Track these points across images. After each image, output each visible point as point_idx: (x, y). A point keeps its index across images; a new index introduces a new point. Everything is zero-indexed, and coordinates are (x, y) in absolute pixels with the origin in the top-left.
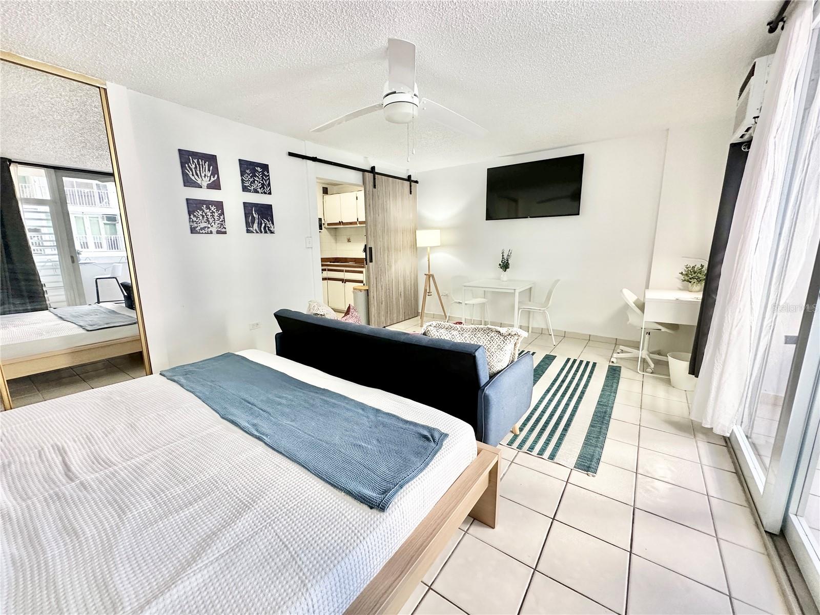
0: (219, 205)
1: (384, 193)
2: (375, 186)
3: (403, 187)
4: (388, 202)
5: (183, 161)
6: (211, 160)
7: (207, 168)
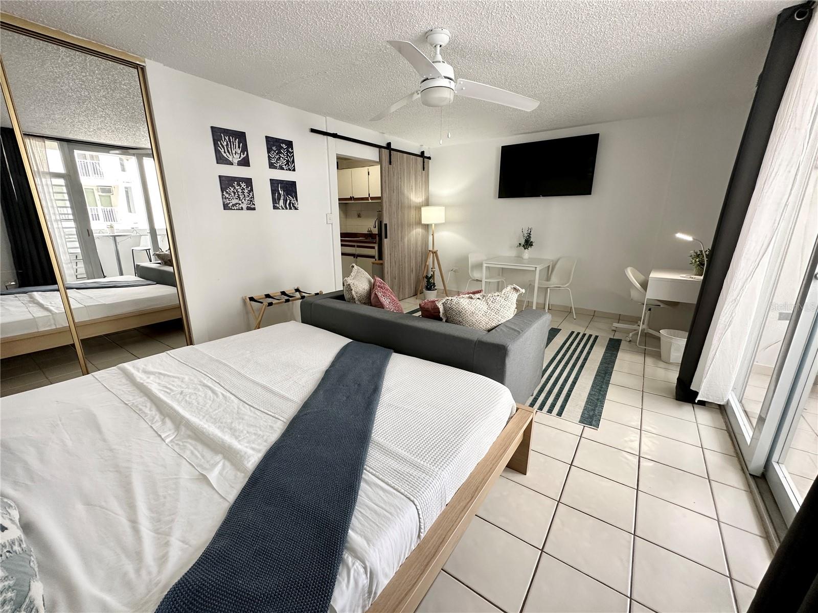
0: (249, 182)
1: (399, 169)
2: (390, 163)
3: (416, 163)
4: (403, 178)
5: (216, 138)
6: (241, 137)
7: (237, 145)
